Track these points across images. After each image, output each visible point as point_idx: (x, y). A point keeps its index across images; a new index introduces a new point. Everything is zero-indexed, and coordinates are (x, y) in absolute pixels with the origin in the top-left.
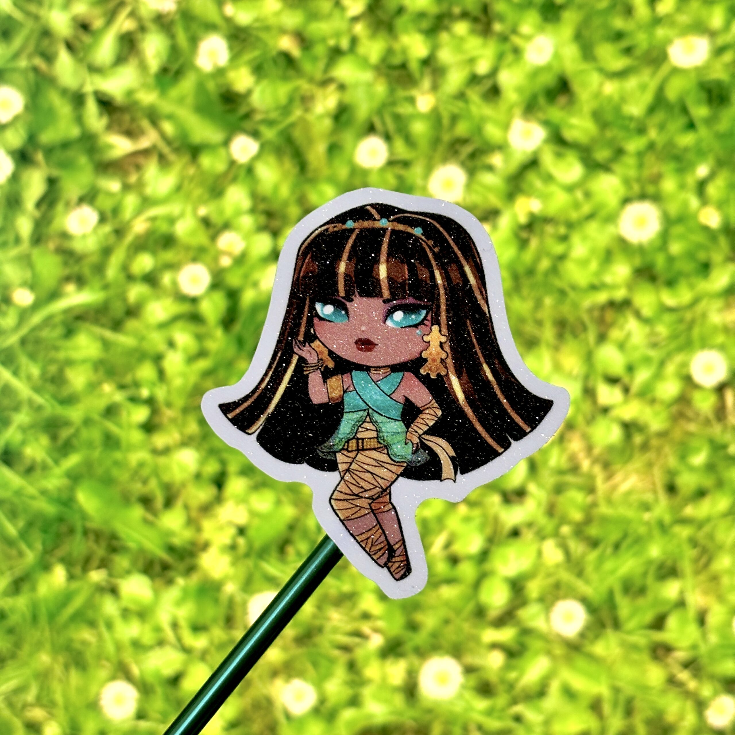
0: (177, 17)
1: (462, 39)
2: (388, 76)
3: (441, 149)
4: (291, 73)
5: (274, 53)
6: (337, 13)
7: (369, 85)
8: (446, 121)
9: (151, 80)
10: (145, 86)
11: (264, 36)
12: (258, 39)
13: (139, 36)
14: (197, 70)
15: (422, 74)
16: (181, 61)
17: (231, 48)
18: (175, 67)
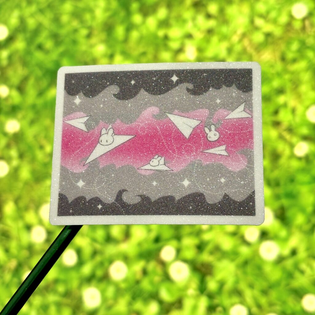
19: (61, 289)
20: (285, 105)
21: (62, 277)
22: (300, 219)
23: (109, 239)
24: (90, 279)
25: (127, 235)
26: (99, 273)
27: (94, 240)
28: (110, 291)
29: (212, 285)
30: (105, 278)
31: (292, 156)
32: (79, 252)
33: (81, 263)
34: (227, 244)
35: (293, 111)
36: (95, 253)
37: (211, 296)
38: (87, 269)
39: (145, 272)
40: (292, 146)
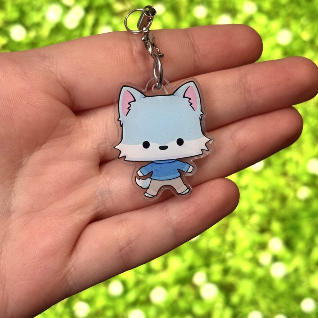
19: (109, 313)
20: (290, 160)
21: (110, 304)
22: (301, 245)
23: (150, 271)
24: (135, 304)
25: (165, 266)
26: (142, 298)
27: (137, 272)
28: (152, 312)
29: (235, 299)
30: (147, 302)
31: (296, 198)
32: (124, 283)
33: (126, 291)
34: (247, 267)
35: (297, 164)
36: (138, 283)
37: (234, 307)
38: (131, 296)
39: (181, 295)
40: (295, 191)
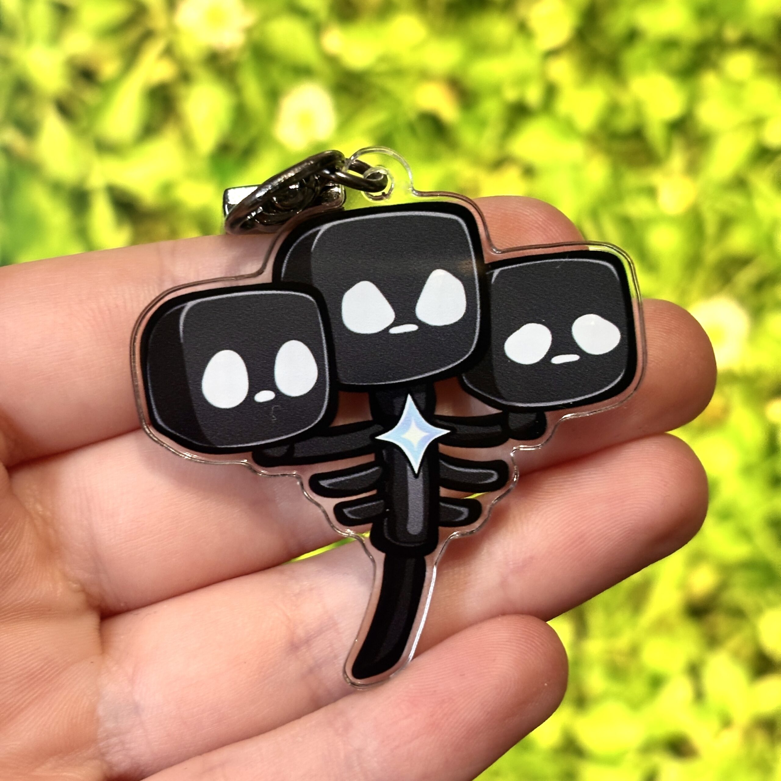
0: (246, 58)
1: (740, 85)
2: (608, 152)
3: (701, 277)
4: (440, 148)
5: (412, 116)
6: (519, 43)
7: (576, 168)
8: (711, 228)
9: (202, 165)
10: (191, 175)
11: (392, 85)
12: (385, 93)
13: (182, 91)
14: (280, 147)
15: (669, 145)
16: (253, 131)
17: (339, 108)
18: (242, 142)
